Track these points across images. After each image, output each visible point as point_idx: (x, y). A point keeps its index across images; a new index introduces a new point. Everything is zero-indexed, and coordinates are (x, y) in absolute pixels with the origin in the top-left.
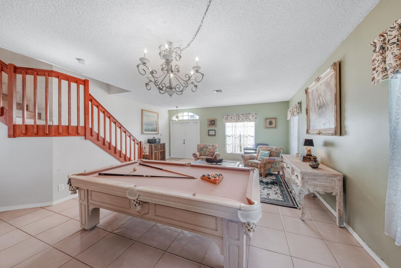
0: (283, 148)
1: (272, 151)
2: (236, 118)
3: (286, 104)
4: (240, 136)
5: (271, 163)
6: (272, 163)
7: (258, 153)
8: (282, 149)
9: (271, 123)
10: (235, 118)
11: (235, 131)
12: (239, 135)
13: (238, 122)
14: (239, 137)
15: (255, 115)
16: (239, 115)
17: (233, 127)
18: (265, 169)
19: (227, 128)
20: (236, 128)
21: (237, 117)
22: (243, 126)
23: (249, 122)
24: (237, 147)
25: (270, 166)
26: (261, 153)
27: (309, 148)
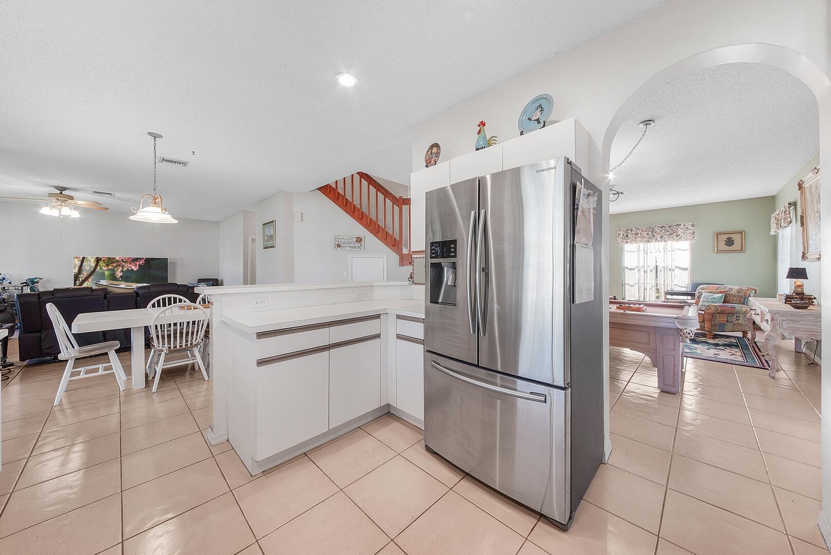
0: (756, 288)
1: (730, 295)
2: (648, 234)
3: (769, 202)
4: (657, 269)
5: (726, 314)
6: (729, 314)
7: (699, 298)
8: (754, 291)
9: (730, 242)
10: (645, 234)
11: (646, 259)
12: (652, 266)
13: (652, 242)
14: (654, 271)
15: (690, 227)
16: (653, 228)
17: (640, 252)
18: (713, 323)
19: (625, 254)
20: (646, 253)
21: (650, 234)
22: (663, 250)
23: (677, 241)
24: (648, 289)
25: (723, 319)
26: (704, 297)
27: (800, 281)
